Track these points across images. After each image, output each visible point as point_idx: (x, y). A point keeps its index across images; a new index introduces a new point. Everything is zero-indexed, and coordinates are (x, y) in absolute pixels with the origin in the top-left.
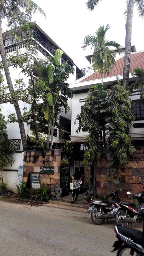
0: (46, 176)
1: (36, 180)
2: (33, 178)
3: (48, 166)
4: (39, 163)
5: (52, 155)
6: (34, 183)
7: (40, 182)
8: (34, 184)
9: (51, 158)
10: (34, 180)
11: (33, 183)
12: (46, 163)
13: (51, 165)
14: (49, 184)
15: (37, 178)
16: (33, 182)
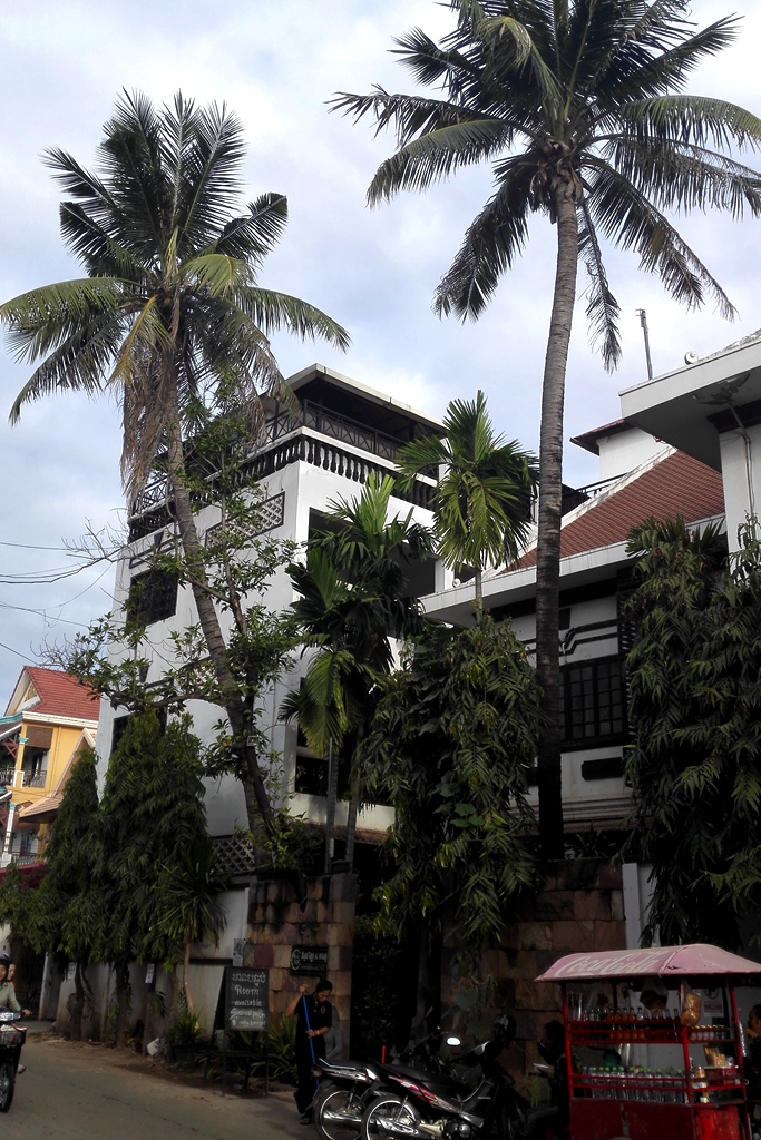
1: (250, 997)
2: (238, 989)
3: (311, 942)
4: (289, 930)
5: (326, 899)
6: (240, 1007)
7: (265, 1008)
8: (241, 1012)
9: (321, 913)
10: (242, 998)
11: (234, 1006)
12: (307, 932)
13: (319, 940)
15: (255, 991)
16: (237, 1003)
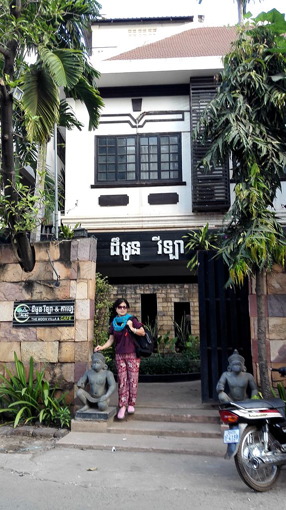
0: (40, 332)
3: (46, 296)
4: (6, 287)
5: (65, 258)
9: (59, 272)
12: (38, 289)
14: (55, 361)
